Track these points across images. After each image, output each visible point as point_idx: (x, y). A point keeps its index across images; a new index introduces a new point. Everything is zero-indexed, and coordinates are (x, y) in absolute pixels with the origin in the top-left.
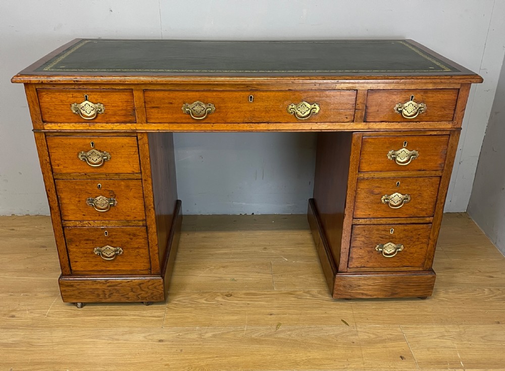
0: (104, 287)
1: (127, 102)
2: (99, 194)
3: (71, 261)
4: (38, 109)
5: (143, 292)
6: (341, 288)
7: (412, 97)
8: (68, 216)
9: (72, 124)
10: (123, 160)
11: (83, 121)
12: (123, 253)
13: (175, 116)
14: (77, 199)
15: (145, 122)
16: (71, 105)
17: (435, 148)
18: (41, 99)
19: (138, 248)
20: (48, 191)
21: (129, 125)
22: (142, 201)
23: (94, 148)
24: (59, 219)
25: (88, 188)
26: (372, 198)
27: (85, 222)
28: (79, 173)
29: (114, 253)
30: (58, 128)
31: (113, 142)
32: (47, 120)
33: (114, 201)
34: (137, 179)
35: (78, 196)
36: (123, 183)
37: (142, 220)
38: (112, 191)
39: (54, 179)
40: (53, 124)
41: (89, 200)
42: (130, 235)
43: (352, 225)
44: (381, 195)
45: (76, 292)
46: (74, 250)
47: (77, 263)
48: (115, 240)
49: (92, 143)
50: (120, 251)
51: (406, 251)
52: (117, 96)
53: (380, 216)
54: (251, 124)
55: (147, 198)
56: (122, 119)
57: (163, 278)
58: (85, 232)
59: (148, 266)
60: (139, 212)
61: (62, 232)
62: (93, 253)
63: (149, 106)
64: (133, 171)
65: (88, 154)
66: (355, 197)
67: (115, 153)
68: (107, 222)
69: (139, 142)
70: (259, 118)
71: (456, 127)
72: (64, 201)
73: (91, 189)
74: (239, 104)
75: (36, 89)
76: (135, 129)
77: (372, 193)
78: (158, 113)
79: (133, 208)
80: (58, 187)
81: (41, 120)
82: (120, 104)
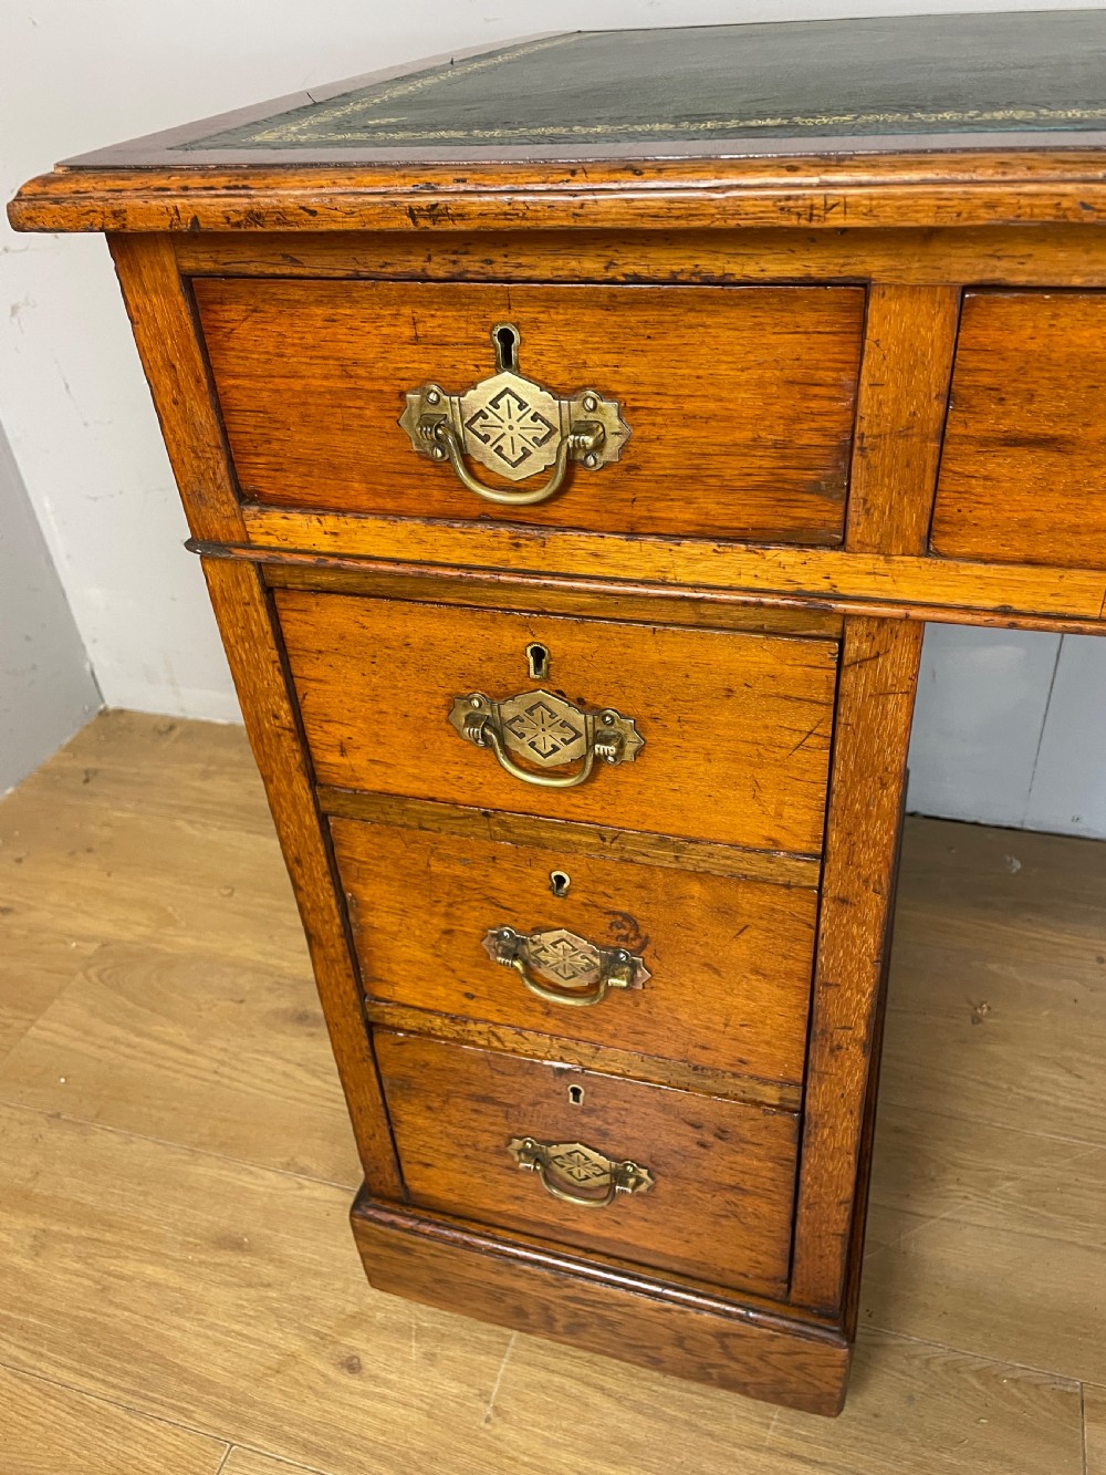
0: (551, 1294)
1: (802, 385)
2: (553, 917)
3: (405, 1156)
4: (203, 415)
5: (736, 1366)
8: (393, 984)
9: (410, 525)
10: (716, 769)
11: (475, 510)
12: (652, 1190)
14: (443, 925)
15: (914, 543)
16: (402, 395)
18: (222, 348)
19: (735, 1188)
20: (294, 863)
21: (788, 556)
22: (797, 998)
23: (545, 681)
24: (349, 986)
25: (498, 880)
27: (471, 1026)
28: (455, 804)
29: (605, 1180)
30: (325, 544)
31: (665, 657)
32: (264, 485)
33: (634, 966)
34: (788, 886)
35: (441, 909)
36: (695, 889)
37: (781, 1084)
38: (627, 917)
39: (323, 818)
40: (298, 520)
41: (499, 936)
42: (697, 1127)
45: (425, 1276)
46: (420, 1121)
47: (429, 1172)
48: (614, 1129)
49: (538, 654)
50: (639, 1181)
52: (726, 335)
55: (832, 993)
56: (744, 512)
57: (848, 1337)
58: (473, 1068)
59: (777, 1267)
60: (768, 1043)
61: (366, 1043)
62: (502, 1153)
63: (975, 429)
64: (775, 842)
65: (509, 710)
67: (673, 726)
68: (586, 1049)
69: (849, 679)
72: (372, 919)
73: (513, 887)
75: (187, 280)
76: (823, 586)
78: (1044, 486)
79: (736, 1019)
80: (341, 852)
81: (226, 484)
82: (745, 401)
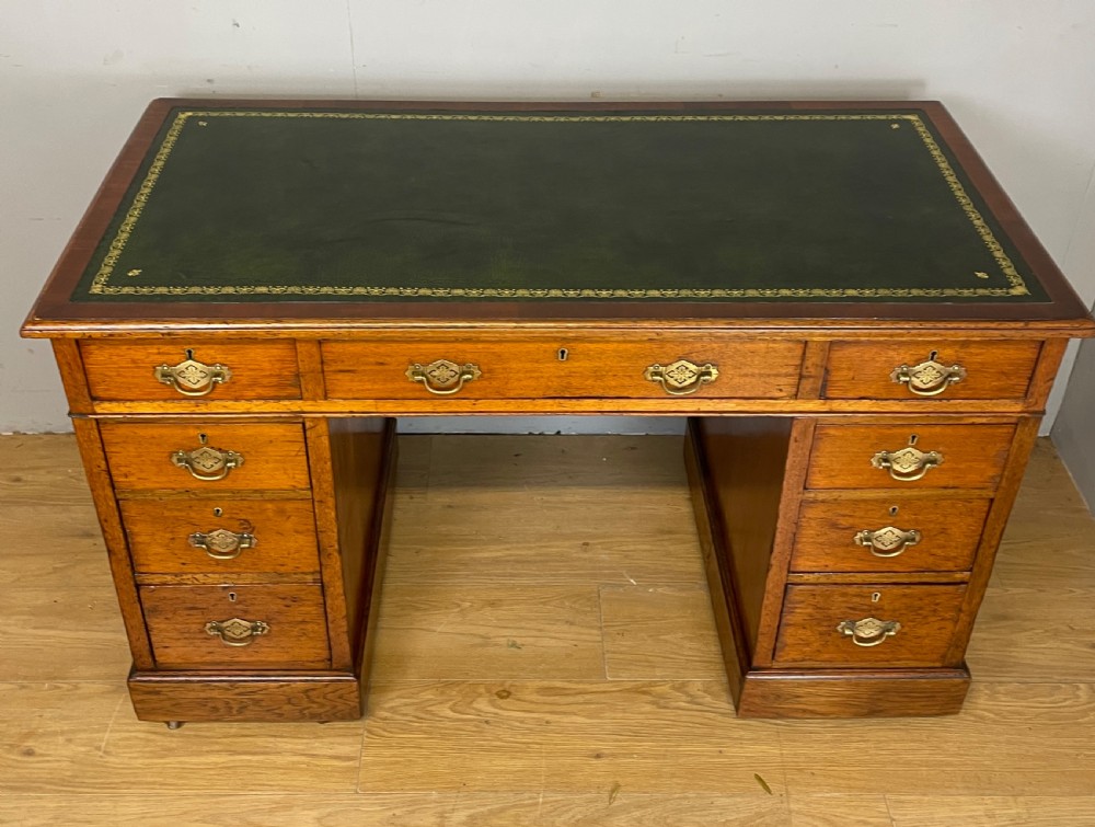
0: (229, 695)
1: (282, 361)
2: (217, 525)
3: (155, 645)
4: (80, 376)
5: (314, 705)
6: (757, 700)
7: (934, 354)
8: (149, 565)
9: (158, 402)
10: (270, 466)
11: (182, 398)
12: (269, 631)
13: (389, 386)
14: (170, 536)
15: (322, 396)
16: (154, 367)
17: (983, 449)
18: (88, 358)
19: (303, 622)
20: (102, 521)
21: (286, 402)
22: (312, 539)
23: (206, 444)
24: (128, 570)
25: (193, 514)
26: (834, 535)
27: (185, 577)
28: (173, 489)
29: (249, 632)
30: (126, 411)
31: (249, 432)
32: (101, 394)
33: (251, 538)
34: (302, 500)
35: (169, 530)
36: (269, 506)
37: (313, 573)
38: (245, 520)
39: (117, 501)
40: (115, 404)
41: (195, 537)
42: (284, 599)
43: (787, 585)
44: (854, 529)
45: (167, 704)
46: (163, 626)
47: (167, 651)
48: (250, 608)
49: (203, 436)
50: (264, 629)
51: (905, 634)
52: (258, 350)
53: (849, 569)
54: (562, 401)
55: (324, 535)
56: (272, 393)
57: (357, 676)
58: (186, 595)
59: (325, 654)
60: (306, 558)
61: (135, 594)
62: (202, 632)
63: (330, 369)
64: (294, 486)
65: (194, 455)
66: (795, 534)
67: (254, 454)
68: (235, 576)
69: (308, 433)
70: (578, 389)
71: (1031, 409)
72: (139, 539)
73: (199, 516)
74: (536, 365)
76: (299, 410)
77: (834, 526)
78: (352, 381)
79: (292, 551)
80: (125, 514)
81: (87, 395)
82: (266, 365)
